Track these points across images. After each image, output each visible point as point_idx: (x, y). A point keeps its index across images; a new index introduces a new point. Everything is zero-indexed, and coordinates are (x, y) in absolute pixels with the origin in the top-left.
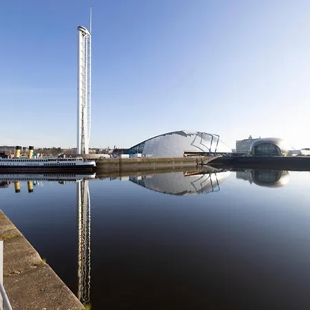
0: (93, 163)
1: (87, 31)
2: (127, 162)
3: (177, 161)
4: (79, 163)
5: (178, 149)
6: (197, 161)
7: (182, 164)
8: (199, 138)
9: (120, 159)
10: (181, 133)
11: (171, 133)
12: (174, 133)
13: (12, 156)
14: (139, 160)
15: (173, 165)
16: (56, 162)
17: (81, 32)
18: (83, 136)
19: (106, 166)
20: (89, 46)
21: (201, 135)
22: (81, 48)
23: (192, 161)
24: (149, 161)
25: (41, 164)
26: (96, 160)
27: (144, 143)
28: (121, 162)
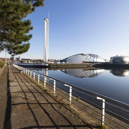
0: (47, 65)
1: (47, 20)
2: (59, 65)
3: (79, 65)
4: (43, 65)
5: (81, 60)
6: (87, 65)
7: (81, 66)
8: (89, 56)
9: (57, 64)
10: (82, 54)
11: (78, 55)
12: (79, 54)
13: (24, 62)
14: (64, 64)
15: (77, 66)
16: (36, 64)
17: (45, 20)
18: (46, 56)
19: (52, 66)
20: (48, 24)
21: (91, 55)
22: (45, 26)
23: (85, 65)
24: (68, 65)
25: (32, 65)
26: (48, 64)
27: (67, 58)
28: (57, 65)
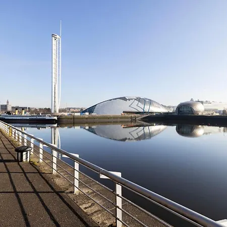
0: (56, 118)
1: (58, 37)
2: (78, 118)
3: (115, 117)
4: (47, 118)
5: (118, 110)
6: (131, 118)
7: (119, 120)
8: (136, 102)
9: (74, 116)
10: (124, 99)
11: (116, 99)
12: (118, 98)
13: (14, 114)
14: (87, 117)
15: (112, 120)
16: (35, 117)
17: (54, 38)
18: (55, 101)
19: (64, 120)
20: (59, 45)
21: (139, 99)
22: (54, 47)
23: (128, 118)
24: (94, 118)
25: (28, 118)
26: (57, 116)
27: (95, 106)
28: (74, 118)
